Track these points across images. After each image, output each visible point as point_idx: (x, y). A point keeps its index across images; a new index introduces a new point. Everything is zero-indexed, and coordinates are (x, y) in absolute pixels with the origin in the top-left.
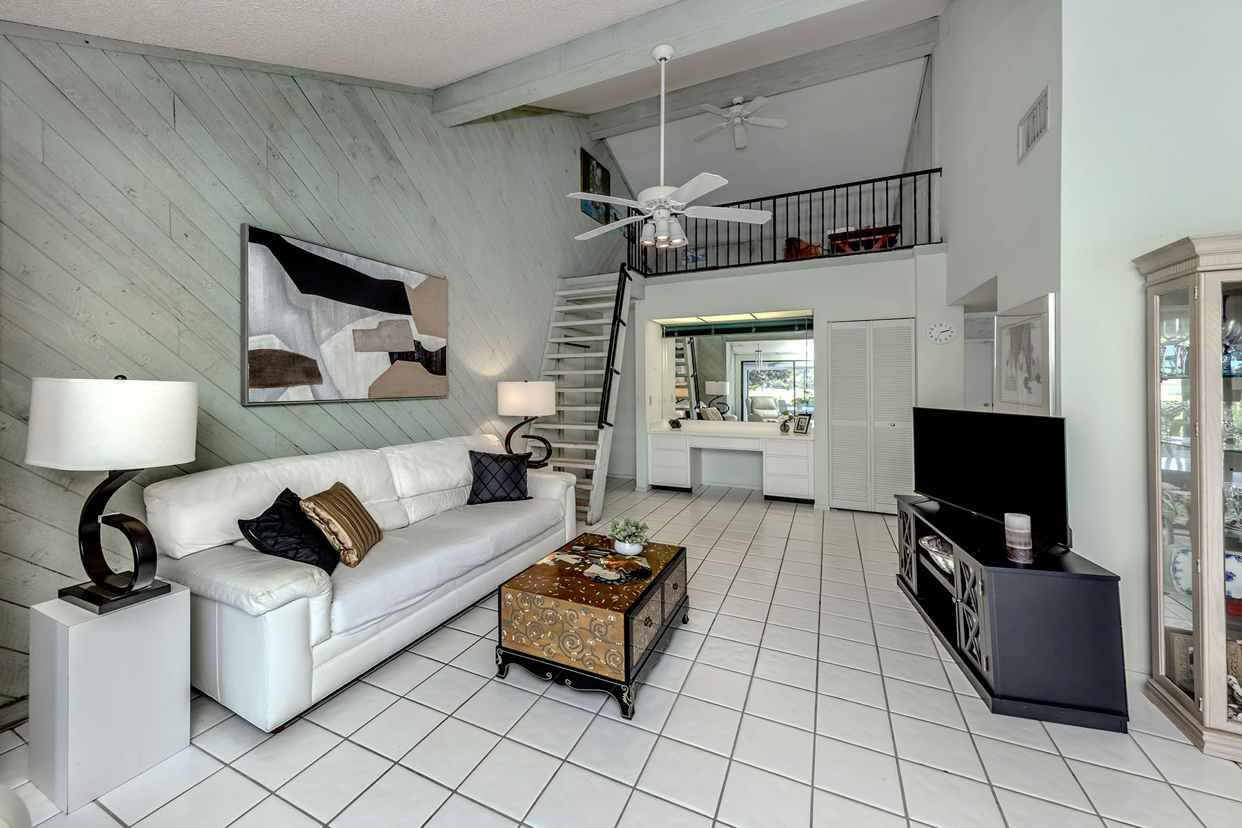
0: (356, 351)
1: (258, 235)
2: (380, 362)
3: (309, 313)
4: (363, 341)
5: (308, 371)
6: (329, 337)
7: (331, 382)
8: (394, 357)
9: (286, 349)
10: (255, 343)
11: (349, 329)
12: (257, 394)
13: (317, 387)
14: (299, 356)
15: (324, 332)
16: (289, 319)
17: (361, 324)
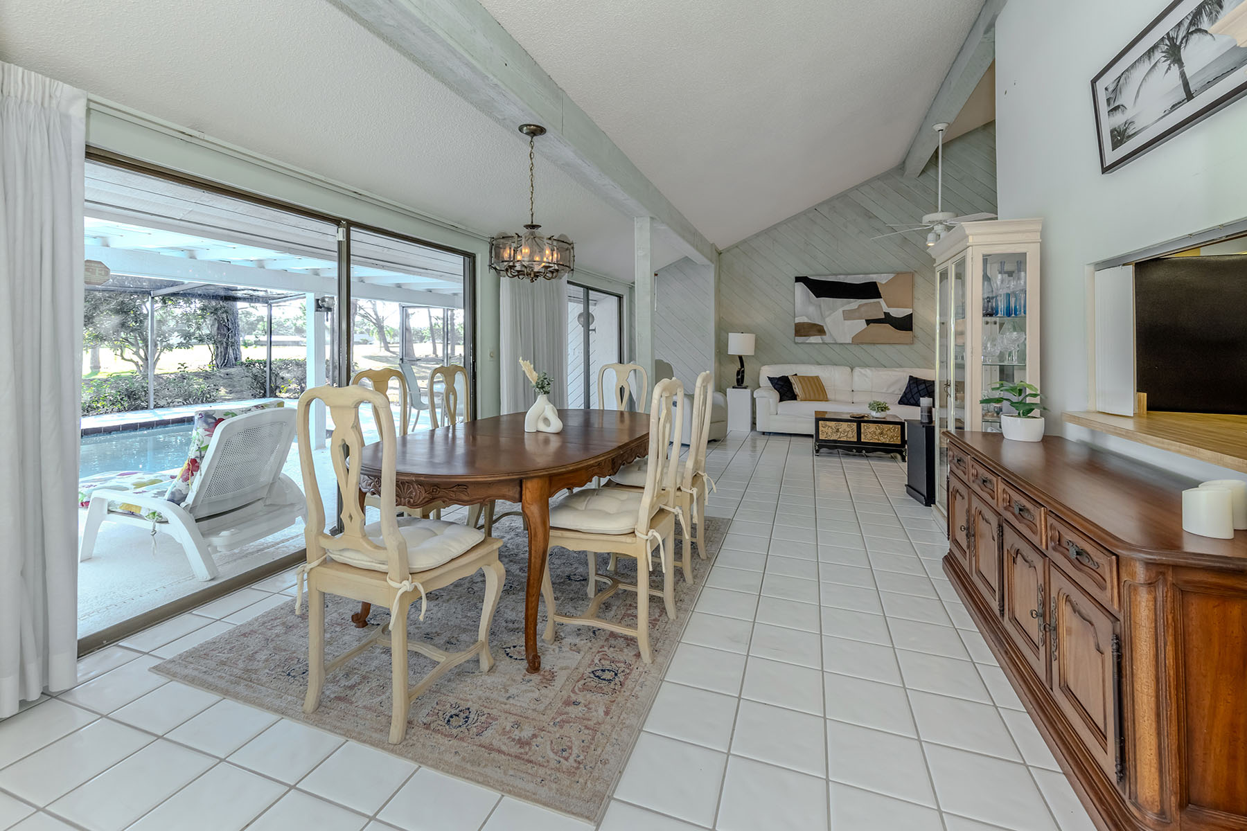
0: (845, 320)
1: (798, 279)
2: (862, 324)
3: (820, 306)
4: (848, 315)
5: (820, 330)
6: (830, 315)
7: (831, 335)
8: (868, 322)
9: (810, 322)
10: (798, 320)
11: (841, 310)
12: (799, 339)
13: (824, 337)
14: (815, 324)
15: (827, 313)
16: (811, 310)
17: (847, 308)
